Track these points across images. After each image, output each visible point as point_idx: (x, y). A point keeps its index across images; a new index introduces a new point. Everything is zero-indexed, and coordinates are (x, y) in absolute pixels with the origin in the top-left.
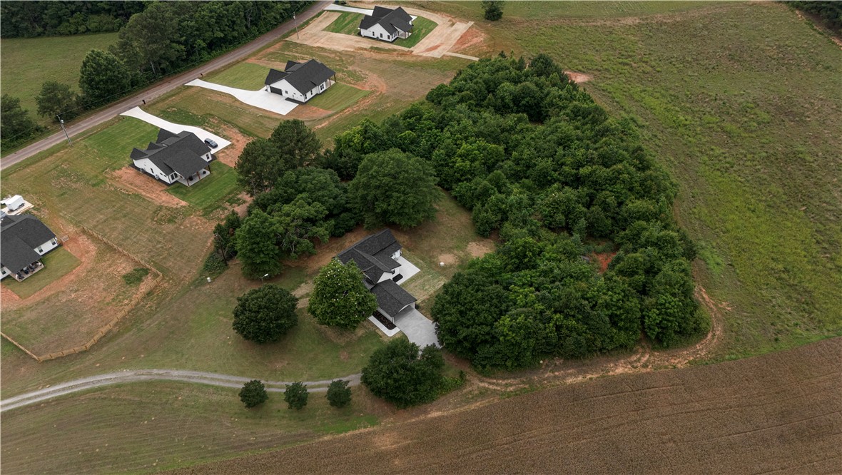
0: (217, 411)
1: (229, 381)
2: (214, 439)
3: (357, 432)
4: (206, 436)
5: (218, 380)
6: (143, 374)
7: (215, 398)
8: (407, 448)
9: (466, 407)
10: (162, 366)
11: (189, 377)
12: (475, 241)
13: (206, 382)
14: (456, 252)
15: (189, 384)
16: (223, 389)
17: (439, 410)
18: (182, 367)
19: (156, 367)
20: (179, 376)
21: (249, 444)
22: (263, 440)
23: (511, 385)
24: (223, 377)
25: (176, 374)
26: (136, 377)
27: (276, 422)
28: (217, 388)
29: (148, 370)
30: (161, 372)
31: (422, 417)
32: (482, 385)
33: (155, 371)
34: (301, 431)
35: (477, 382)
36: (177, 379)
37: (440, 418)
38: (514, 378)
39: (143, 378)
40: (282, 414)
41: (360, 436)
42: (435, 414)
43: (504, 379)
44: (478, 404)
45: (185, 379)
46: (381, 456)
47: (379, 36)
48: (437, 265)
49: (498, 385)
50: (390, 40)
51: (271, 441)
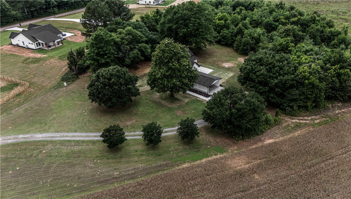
0: (79, 157)
1: (88, 136)
2: (79, 178)
3: (210, 159)
4: (71, 176)
5: (79, 136)
6: (9, 139)
7: (76, 148)
8: (259, 166)
9: (291, 135)
10: (28, 132)
11: (52, 137)
12: (241, 57)
15: (52, 142)
16: (83, 142)
17: (271, 138)
18: (45, 131)
20: (42, 137)
21: (114, 178)
22: (127, 173)
23: (316, 119)
24: (83, 134)
25: (39, 136)
26: (3, 141)
27: (136, 159)
28: (78, 142)
29: (15, 136)
30: (26, 136)
31: (260, 144)
32: (294, 121)
33: (21, 136)
34: (160, 163)
35: (289, 120)
36: (39, 139)
38: (316, 115)
39: (9, 141)
40: (140, 153)
41: (216, 161)
42: (269, 141)
43: (308, 116)
44: (299, 132)
46: (241, 174)
47: (149, 3)
48: (224, 68)
49: (305, 120)
50: (155, 4)
51: (134, 173)
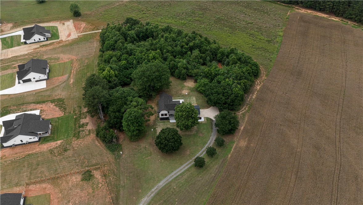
0: (191, 179)
1: (181, 170)
2: (204, 185)
3: (233, 148)
4: (200, 187)
6: (150, 195)
7: (185, 177)
8: (249, 140)
9: (245, 121)
10: (153, 187)
11: (167, 180)
12: (184, 82)
13: (175, 176)
14: (185, 88)
15: (171, 182)
16: (183, 173)
17: (241, 126)
19: (151, 189)
21: (214, 177)
22: (216, 172)
23: (246, 108)
24: (178, 170)
25: (162, 184)
26: (149, 198)
27: (212, 165)
28: (181, 174)
29: (150, 192)
30: (155, 188)
31: (241, 131)
32: (240, 113)
33: (153, 190)
34: (221, 161)
35: (238, 114)
36: (164, 185)
37: (244, 127)
38: (244, 106)
39: (152, 195)
40: (210, 162)
41: (235, 148)
42: (242, 128)
43: (242, 108)
44: (246, 118)
45: (167, 182)
46: (247, 147)
47: (39, 40)
48: (186, 95)
49: (243, 110)
50: (46, 40)
51: (218, 170)
